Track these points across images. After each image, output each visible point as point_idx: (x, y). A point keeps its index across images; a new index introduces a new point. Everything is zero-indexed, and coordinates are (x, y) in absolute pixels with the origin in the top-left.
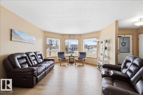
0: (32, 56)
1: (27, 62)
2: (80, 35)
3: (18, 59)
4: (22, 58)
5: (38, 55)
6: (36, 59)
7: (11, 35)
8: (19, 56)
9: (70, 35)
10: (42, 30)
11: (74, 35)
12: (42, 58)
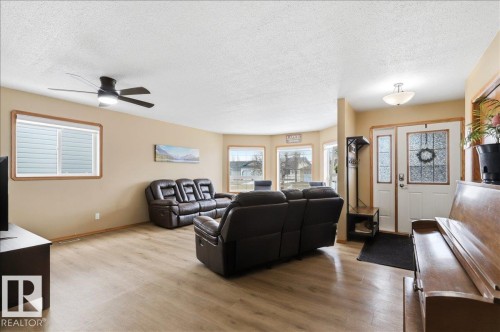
0: (188, 186)
1: (175, 195)
2: (317, 132)
3: (162, 188)
4: (169, 187)
5: (202, 185)
6: (194, 193)
7: (155, 153)
8: (163, 185)
9: (289, 135)
10: (218, 134)
11: (300, 134)
12: (210, 192)
